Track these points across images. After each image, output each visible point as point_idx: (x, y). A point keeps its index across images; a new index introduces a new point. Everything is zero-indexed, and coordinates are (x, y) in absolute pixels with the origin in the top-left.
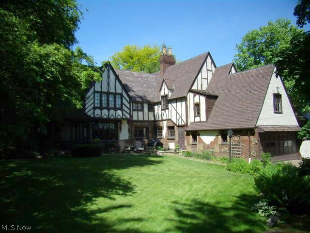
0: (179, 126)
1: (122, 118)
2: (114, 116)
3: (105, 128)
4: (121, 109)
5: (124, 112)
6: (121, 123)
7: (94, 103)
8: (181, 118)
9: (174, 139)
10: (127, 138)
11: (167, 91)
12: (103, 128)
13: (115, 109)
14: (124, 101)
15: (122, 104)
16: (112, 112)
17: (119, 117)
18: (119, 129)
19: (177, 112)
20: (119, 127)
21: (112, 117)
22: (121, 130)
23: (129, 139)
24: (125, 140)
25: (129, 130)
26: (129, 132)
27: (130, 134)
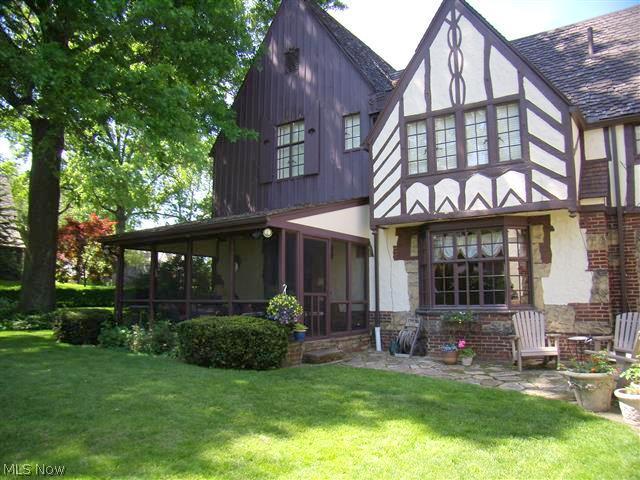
4: (523, 165)
5: (537, 177)
6: (549, 229)
7: (404, 162)
10: (584, 298)
13: (494, 169)
16: (478, 184)
18: (537, 257)
20: (535, 247)
21: (477, 207)
22: (550, 261)
23: (592, 304)
24: (570, 305)
25: (589, 260)
26: (590, 268)
27: (595, 278)
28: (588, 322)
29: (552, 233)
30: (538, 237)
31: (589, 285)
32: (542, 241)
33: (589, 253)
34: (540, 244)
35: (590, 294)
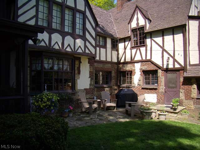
0: (167, 70)
1: (84, 54)
2: (73, 48)
3: (56, 68)
4: (83, 38)
5: (88, 44)
6: (80, 62)
7: (36, 16)
8: (173, 57)
9: (156, 89)
10: (88, 87)
11: (142, 22)
12: (52, 68)
13: (74, 36)
14: (88, 26)
15: (84, 29)
16: (69, 40)
17: (80, 51)
18: (76, 72)
19: (164, 50)
20: (76, 68)
21: (69, 49)
22: (80, 74)
23: (90, 89)
24: (85, 89)
25: (90, 74)
26: (90, 77)
27: (91, 80)
28: (89, 95)
29: (81, 64)
30: (77, 65)
31: (89, 83)
32: (78, 66)
33: (90, 72)
34: (77, 67)
35: (89, 86)
